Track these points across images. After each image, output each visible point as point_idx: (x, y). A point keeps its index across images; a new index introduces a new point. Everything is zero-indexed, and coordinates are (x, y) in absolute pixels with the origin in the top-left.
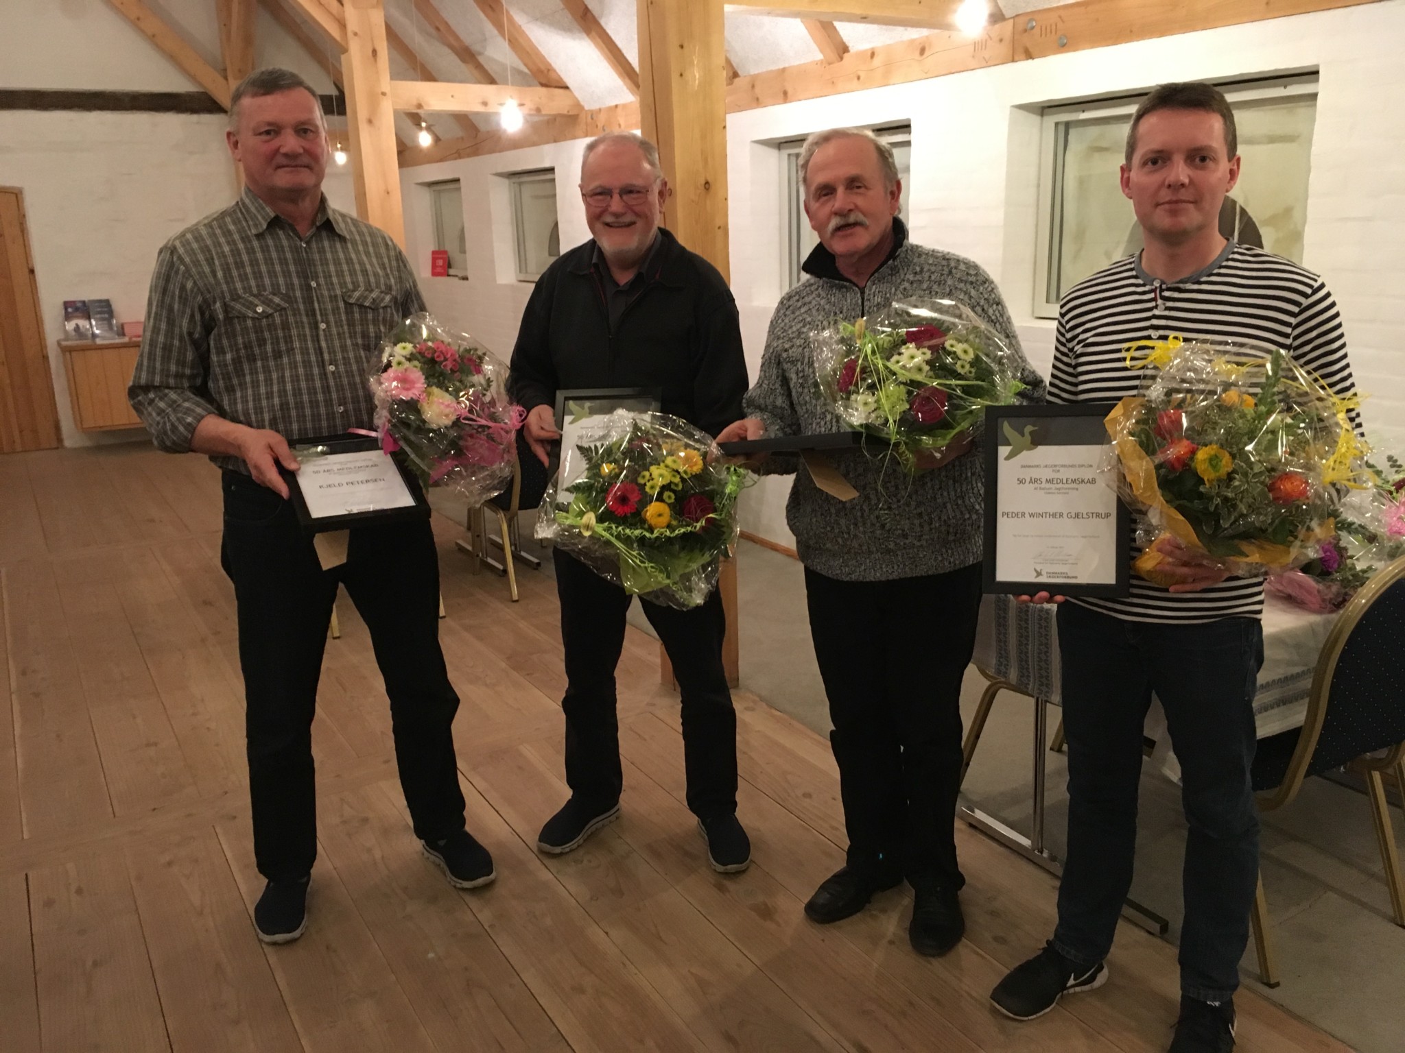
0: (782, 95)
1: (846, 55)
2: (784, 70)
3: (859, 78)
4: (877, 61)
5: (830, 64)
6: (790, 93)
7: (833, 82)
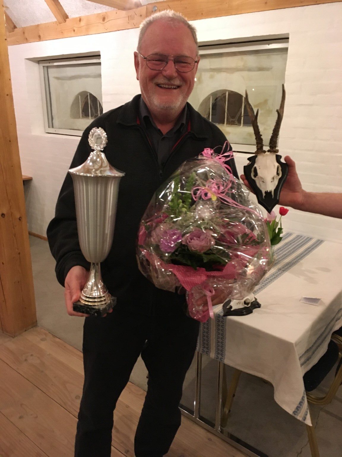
0: (38, 37)
1: (67, 20)
2: (38, 26)
3: (74, 31)
4: (83, 23)
5: (60, 23)
6: (42, 36)
7: (62, 32)
